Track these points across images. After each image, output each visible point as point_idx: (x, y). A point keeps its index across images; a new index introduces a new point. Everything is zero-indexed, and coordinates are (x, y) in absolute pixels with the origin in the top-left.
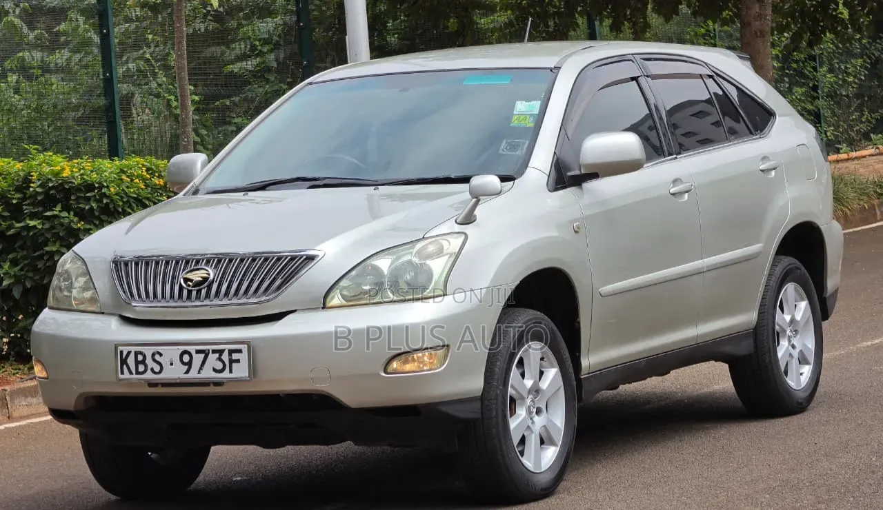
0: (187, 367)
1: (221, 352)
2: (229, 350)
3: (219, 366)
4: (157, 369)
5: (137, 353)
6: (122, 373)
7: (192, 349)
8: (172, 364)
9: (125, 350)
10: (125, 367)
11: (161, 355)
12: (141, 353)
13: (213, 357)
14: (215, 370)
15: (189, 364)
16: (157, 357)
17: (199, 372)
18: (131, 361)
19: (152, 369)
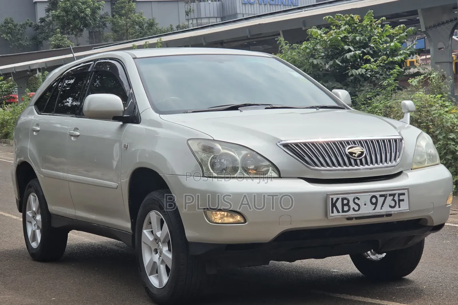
0: (374, 206)
1: (394, 195)
2: (398, 194)
3: (393, 204)
4: (356, 208)
5: (343, 199)
6: (333, 212)
7: (377, 194)
8: (365, 205)
9: (335, 198)
10: (334, 208)
11: (358, 199)
12: (346, 199)
13: (389, 199)
14: (391, 207)
15: (376, 204)
16: (356, 201)
17: (381, 209)
18: (339, 205)
19: (354, 209)
